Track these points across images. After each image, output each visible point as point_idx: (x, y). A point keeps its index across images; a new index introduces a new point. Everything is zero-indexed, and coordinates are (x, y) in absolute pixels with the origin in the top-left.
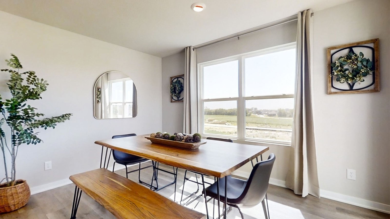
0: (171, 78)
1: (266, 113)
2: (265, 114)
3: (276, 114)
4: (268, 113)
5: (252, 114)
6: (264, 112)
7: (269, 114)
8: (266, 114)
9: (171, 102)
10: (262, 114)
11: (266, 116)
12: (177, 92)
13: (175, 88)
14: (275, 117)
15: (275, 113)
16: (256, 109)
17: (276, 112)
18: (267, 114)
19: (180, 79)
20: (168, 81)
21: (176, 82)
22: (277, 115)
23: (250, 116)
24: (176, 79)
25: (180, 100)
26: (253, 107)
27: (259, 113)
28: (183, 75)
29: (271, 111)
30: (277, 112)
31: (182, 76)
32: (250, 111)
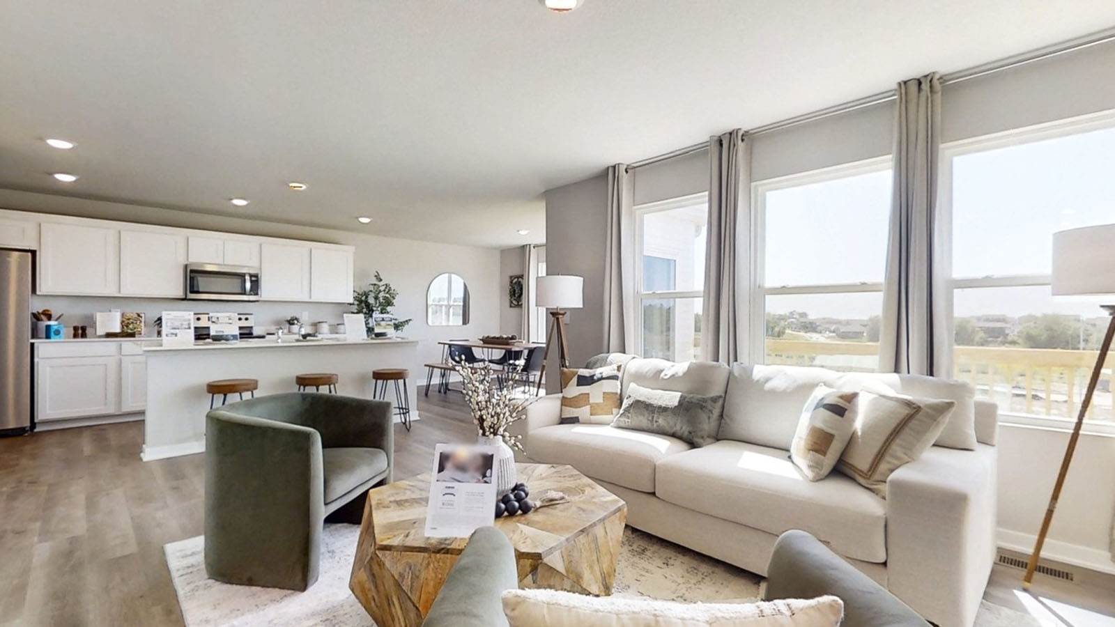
0: (511, 277)
1: (832, 329)
2: (827, 332)
3: (863, 333)
4: (838, 329)
5: (788, 331)
6: (827, 326)
7: (842, 330)
8: (830, 332)
9: (511, 306)
10: (821, 333)
11: (829, 338)
12: (516, 296)
13: (514, 291)
14: (860, 340)
15: (862, 329)
16: (803, 315)
17: (865, 326)
18: (834, 332)
19: (520, 279)
20: (508, 281)
21: (516, 283)
22: (865, 334)
23: (781, 338)
24: (516, 280)
25: (519, 306)
26: (794, 311)
27: (810, 327)
28: (523, 275)
29: (848, 323)
30: (868, 327)
31: (522, 277)
32: (782, 323)
